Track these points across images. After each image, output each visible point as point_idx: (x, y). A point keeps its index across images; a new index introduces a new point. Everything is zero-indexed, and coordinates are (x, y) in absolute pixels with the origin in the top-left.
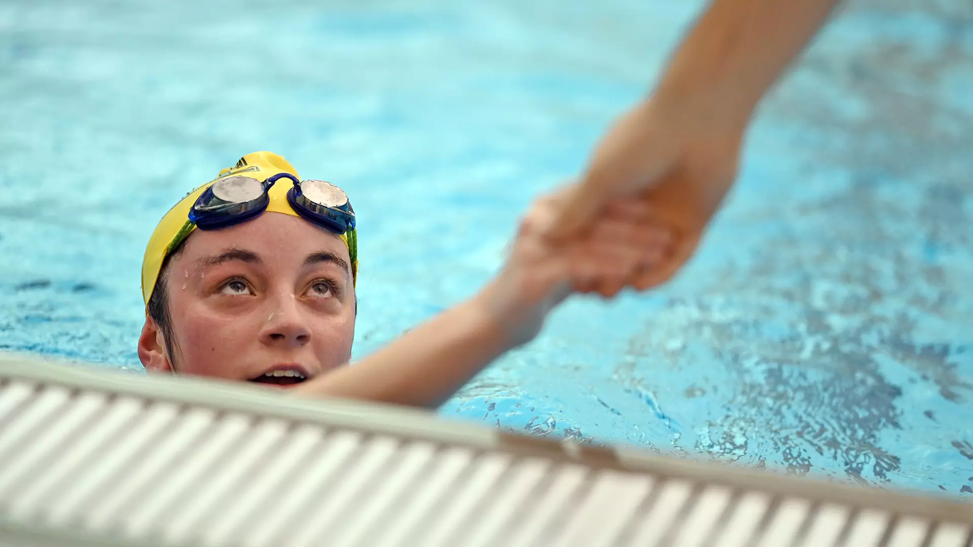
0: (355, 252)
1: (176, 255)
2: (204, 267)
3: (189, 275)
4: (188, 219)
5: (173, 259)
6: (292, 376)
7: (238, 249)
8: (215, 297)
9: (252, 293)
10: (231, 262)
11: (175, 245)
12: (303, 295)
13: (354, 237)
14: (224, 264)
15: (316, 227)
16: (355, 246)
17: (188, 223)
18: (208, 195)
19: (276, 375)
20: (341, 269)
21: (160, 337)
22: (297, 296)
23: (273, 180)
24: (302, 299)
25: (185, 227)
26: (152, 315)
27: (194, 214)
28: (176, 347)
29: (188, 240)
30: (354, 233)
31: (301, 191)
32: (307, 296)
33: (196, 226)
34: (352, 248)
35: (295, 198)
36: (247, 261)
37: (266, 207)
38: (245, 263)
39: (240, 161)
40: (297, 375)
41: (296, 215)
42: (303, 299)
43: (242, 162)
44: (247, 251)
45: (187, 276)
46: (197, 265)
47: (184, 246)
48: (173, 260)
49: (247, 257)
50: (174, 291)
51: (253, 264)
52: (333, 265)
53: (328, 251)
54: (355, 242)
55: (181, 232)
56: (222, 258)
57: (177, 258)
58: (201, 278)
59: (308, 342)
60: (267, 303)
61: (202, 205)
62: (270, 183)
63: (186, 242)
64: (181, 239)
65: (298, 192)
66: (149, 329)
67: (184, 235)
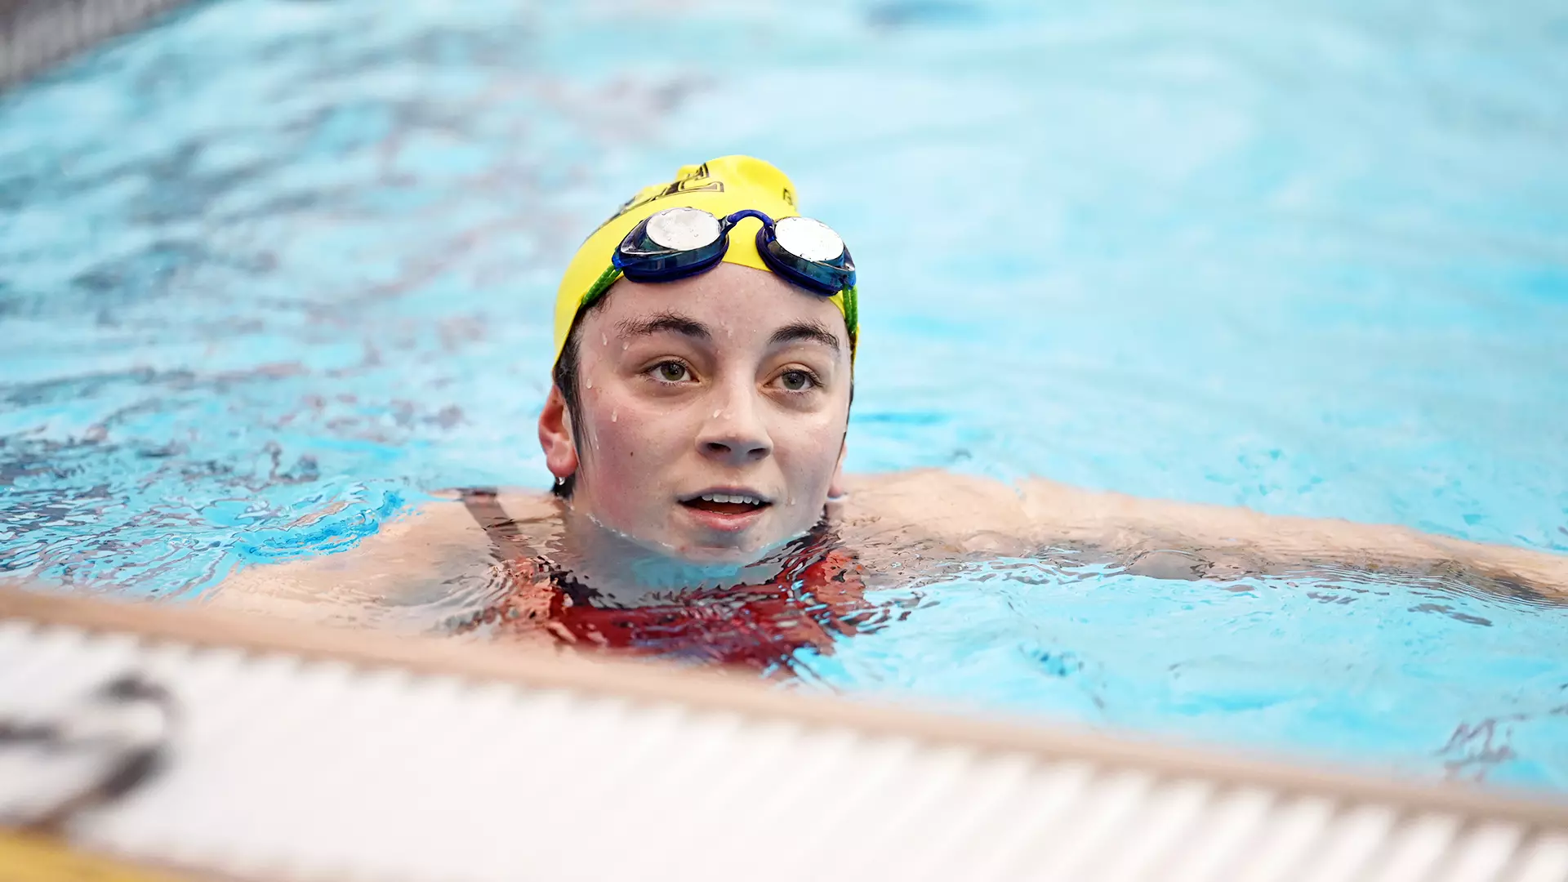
0: (854, 316)
1: (594, 309)
2: (629, 336)
3: (608, 343)
4: (610, 264)
5: (589, 313)
6: (741, 502)
7: (676, 316)
8: (639, 380)
9: (694, 378)
10: (665, 333)
11: (593, 295)
12: (767, 384)
13: (853, 298)
14: (655, 334)
15: (793, 288)
16: (854, 310)
17: (611, 269)
18: (639, 236)
19: (716, 500)
20: (828, 348)
21: (566, 416)
22: (759, 385)
23: (734, 220)
24: (764, 390)
25: (606, 275)
26: (559, 385)
27: (620, 259)
28: (585, 437)
29: (612, 291)
30: (853, 292)
31: (775, 237)
32: (772, 387)
33: (622, 273)
34: (849, 312)
35: (766, 243)
36: (688, 334)
37: (722, 256)
38: (686, 336)
39: (701, 169)
40: (748, 501)
41: (767, 269)
42: (768, 390)
43: (704, 170)
44: (690, 320)
45: (605, 343)
46: (619, 330)
47: (605, 298)
48: (590, 317)
49: (688, 328)
50: (587, 358)
51: (696, 339)
52: (815, 342)
53: (808, 322)
54: (854, 303)
55: (602, 280)
56: (653, 327)
57: (594, 314)
58: (622, 349)
59: (767, 455)
60: (712, 394)
61: (631, 247)
62: (729, 224)
63: (608, 294)
64: (602, 289)
65: (770, 237)
66: (555, 402)
67: (606, 284)
